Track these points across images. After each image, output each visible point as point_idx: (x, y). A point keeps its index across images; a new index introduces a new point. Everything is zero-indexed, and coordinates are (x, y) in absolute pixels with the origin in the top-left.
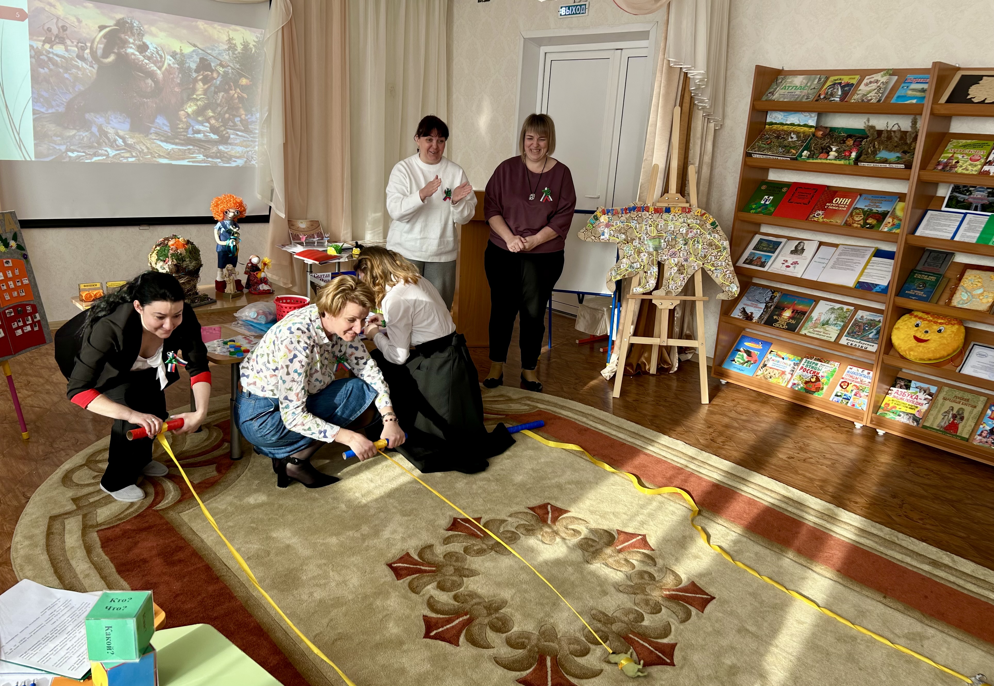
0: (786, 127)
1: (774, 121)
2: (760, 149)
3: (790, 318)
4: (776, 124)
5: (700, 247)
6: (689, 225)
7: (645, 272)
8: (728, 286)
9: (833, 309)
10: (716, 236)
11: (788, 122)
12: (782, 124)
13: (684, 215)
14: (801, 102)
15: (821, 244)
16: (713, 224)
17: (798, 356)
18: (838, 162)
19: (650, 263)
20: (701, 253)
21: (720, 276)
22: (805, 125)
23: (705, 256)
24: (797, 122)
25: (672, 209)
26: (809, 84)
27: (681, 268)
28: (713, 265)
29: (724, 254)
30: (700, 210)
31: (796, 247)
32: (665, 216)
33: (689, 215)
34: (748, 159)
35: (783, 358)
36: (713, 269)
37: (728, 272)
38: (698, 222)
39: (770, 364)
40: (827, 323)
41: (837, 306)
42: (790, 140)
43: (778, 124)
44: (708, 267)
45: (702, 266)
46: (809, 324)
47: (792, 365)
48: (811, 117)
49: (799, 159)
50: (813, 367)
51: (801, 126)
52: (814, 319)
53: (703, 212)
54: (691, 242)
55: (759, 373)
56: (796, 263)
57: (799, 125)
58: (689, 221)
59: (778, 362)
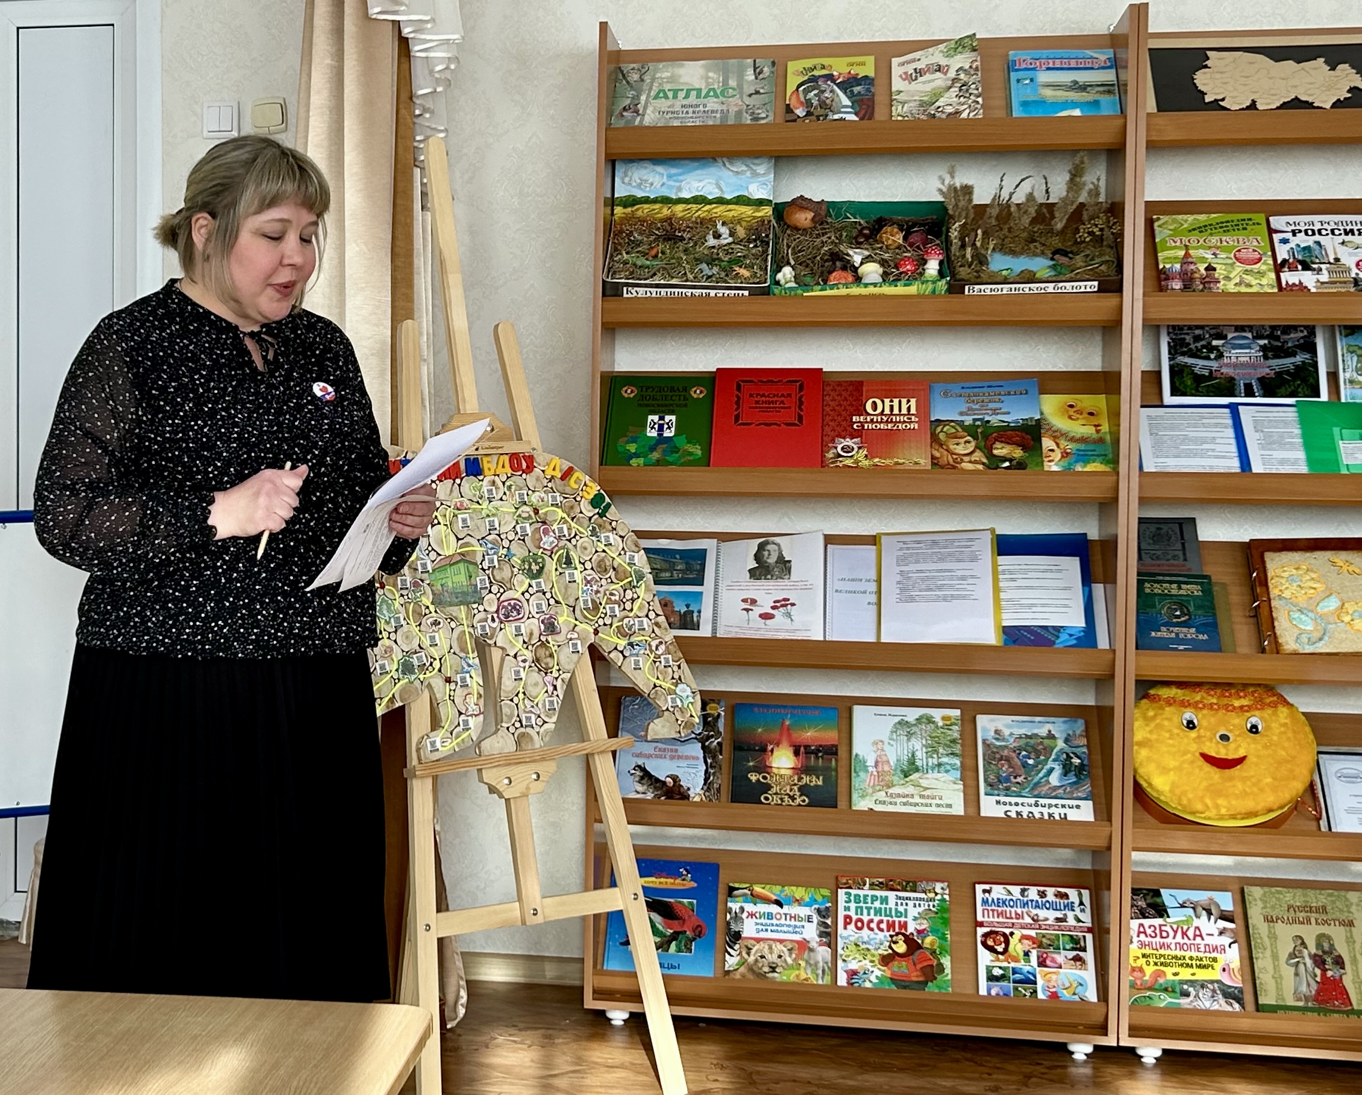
0: (679, 208)
1: (640, 194)
2: (634, 271)
3: (800, 771)
4: (646, 200)
5: (578, 576)
6: (536, 511)
7: (448, 680)
8: (671, 692)
9: (902, 724)
10: (613, 538)
11: (686, 195)
12: (666, 201)
13: (517, 480)
14: (739, 126)
15: (830, 540)
16: (596, 502)
17: (818, 886)
18: (888, 290)
19: (456, 648)
20: (585, 599)
21: (646, 665)
22: (741, 200)
23: (596, 606)
24: (712, 193)
25: (485, 465)
26: (732, 83)
27: (542, 652)
28: (621, 632)
29: (641, 591)
30: (557, 461)
31: (758, 557)
32: (469, 485)
33: (531, 479)
34: (613, 303)
35: (779, 903)
36: (622, 643)
37: (662, 648)
38: (559, 499)
39: (749, 929)
40: (910, 768)
41: (912, 714)
42: (711, 241)
43: (655, 201)
44: (610, 640)
45: (592, 639)
46: (861, 781)
47: (815, 918)
48: (755, 174)
49: (776, 290)
50: (878, 912)
51: (729, 202)
52: (870, 762)
53: (566, 465)
54: (551, 565)
55: (731, 961)
56: (784, 603)
57: (721, 201)
58: (534, 498)
59: (770, 916)
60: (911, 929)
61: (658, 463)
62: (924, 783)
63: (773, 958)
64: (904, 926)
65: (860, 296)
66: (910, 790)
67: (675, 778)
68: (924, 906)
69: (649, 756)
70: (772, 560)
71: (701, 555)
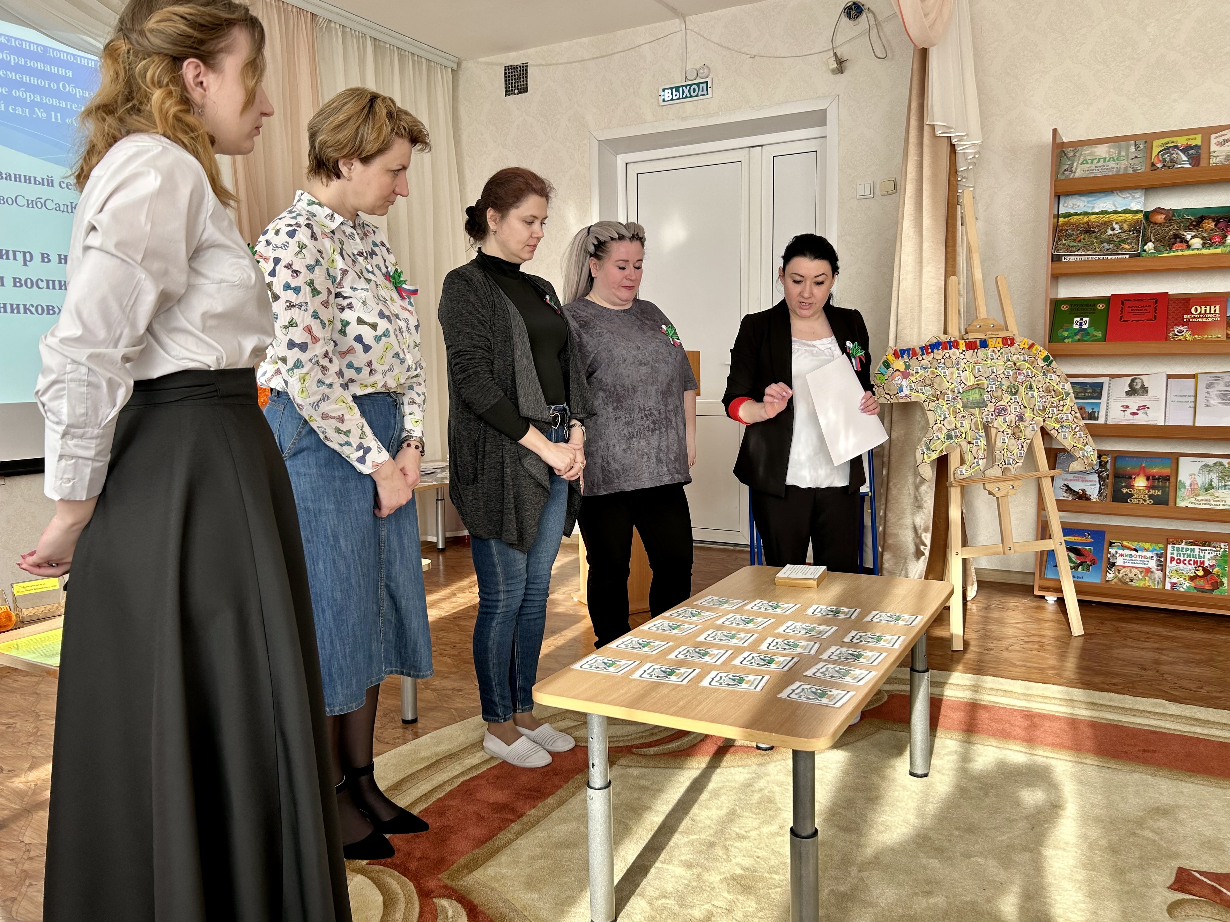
0: (1094, 216)
1: (1072, 211)
2: (1069, 248)
3: (1148, 488)
4: (1076, 214)
7: (969, 443)
8: (1081, 449)
9: (1206, 466)
11: (1097, 210)
12: (1086, 214)
13: (1007, 350)
14: (1126, 175)
15: (1169, 377)
17: (1157, 543)
18: (1205, 251)
19: (973, 428)
20: (1039, 405)
21: (1069, 436)
22: (1126, 211)
23: (1045, 409)
24: (1110, 208)
25: (990, 342)
26: (1123, 153)
28: (1057, 421)
29: (1068, 402)
30: (1026, 340)
31: (1130, 385)
32: (981, 352)
34: (1057, 264)
35: (1136, 550)
36: (1057, 426)
37: (1078, 428)
38: (1027, 358)
39: (1119, 561)
40: (1209, 487)
41: (1211, 461)
42: (1110, 232)
43: (1080, 214)
44: (1051, 425)
45: (1042, 424)
46: (1181, 493)
47: (1155, 558)
48: (1134, 198)
49: (1144, 254)
50: (1189, 556)
51: (1119, 213)
52: (1188, 484)
53: (1031, 342)
55: (1110, 576)
56: (1144, 407)
57: (1115, 212)
59: (1131, 556)
60: (1206, 564)
61: (1079, 341)
62: (1216, 494)
63: (1132, 575)
64: (1203, 562)
65: (1190, 255)
66: (1209, 497)
67: (1084, 490)
68: (1214, 554)
69: (1071, 480)
70: (1138, 387)
71: (1101, 385)
